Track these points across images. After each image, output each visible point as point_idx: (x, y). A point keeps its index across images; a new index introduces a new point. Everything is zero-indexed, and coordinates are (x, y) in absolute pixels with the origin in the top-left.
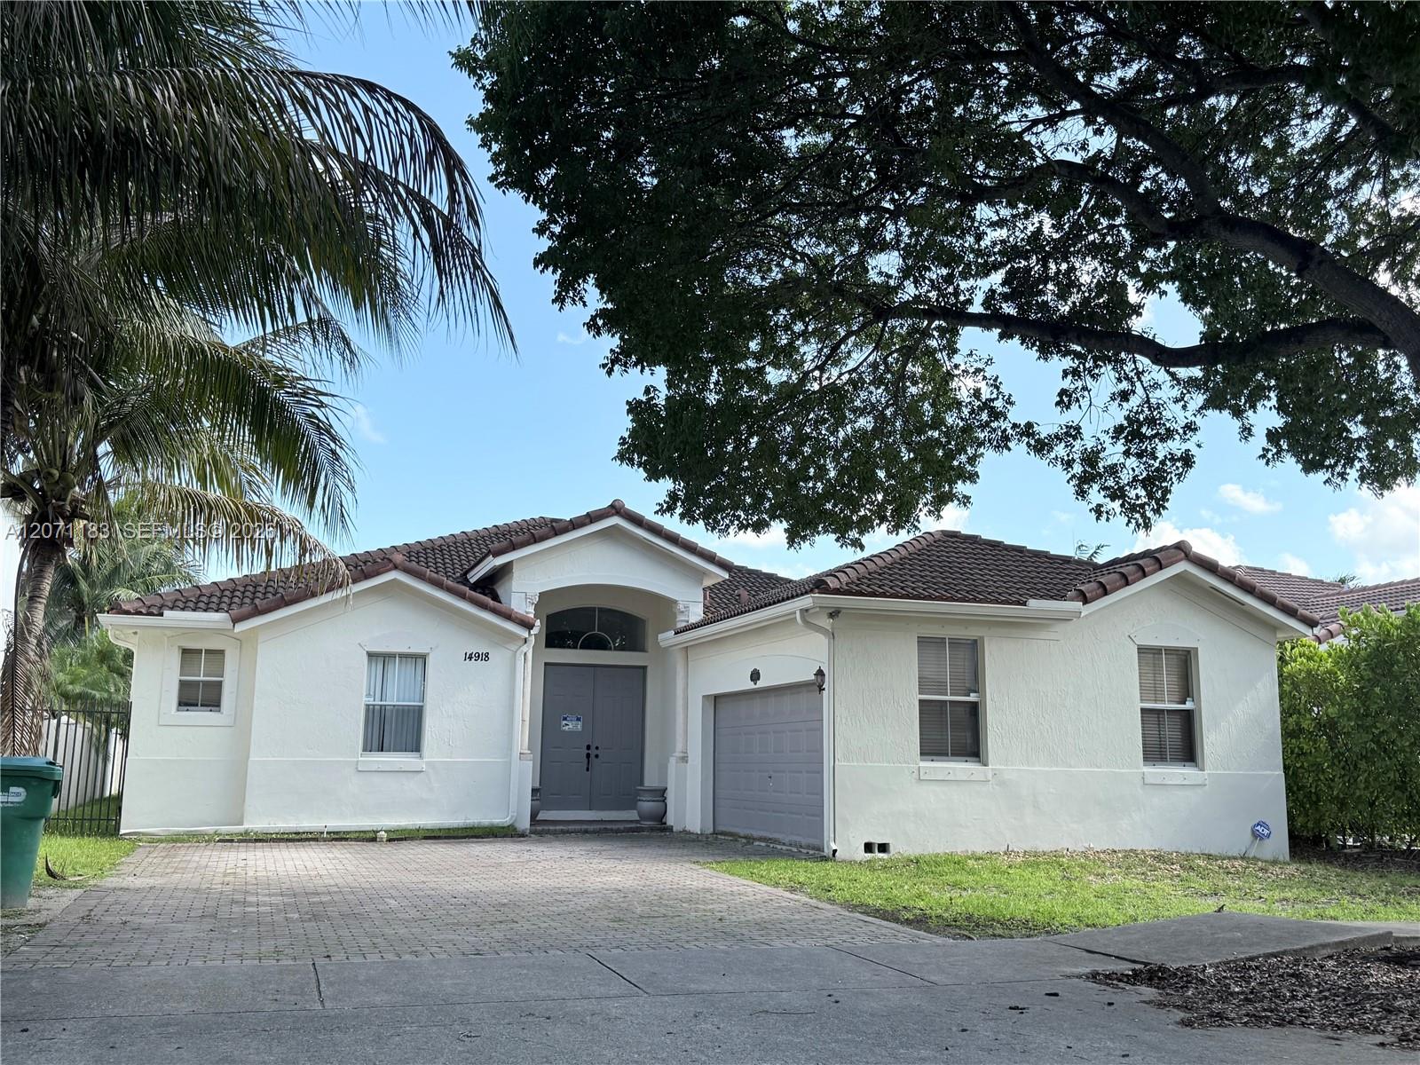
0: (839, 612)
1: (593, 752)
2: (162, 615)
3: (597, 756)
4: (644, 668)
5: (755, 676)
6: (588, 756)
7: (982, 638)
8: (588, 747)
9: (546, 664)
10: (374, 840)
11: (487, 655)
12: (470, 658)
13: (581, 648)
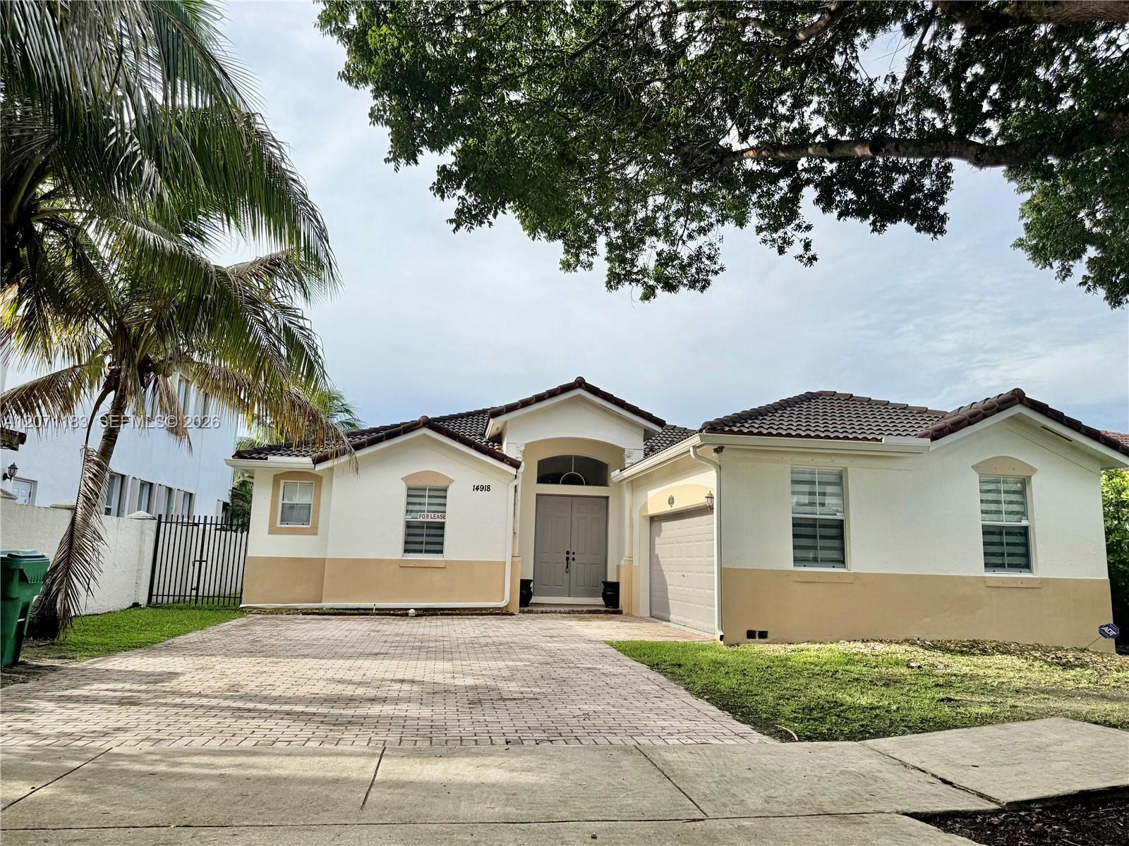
0: (723, 447)
1: (571, 556)
2: (266, 459)
3: (574, 559)
4: (607, 498)
5: (671, 501)
6: (567, 559)
7: (846, 469)
8: (568, 553)
9: (537, 495)
10: (407, 615)
11: (489, 487)
12: (477, 489)
13: (563, 483)
